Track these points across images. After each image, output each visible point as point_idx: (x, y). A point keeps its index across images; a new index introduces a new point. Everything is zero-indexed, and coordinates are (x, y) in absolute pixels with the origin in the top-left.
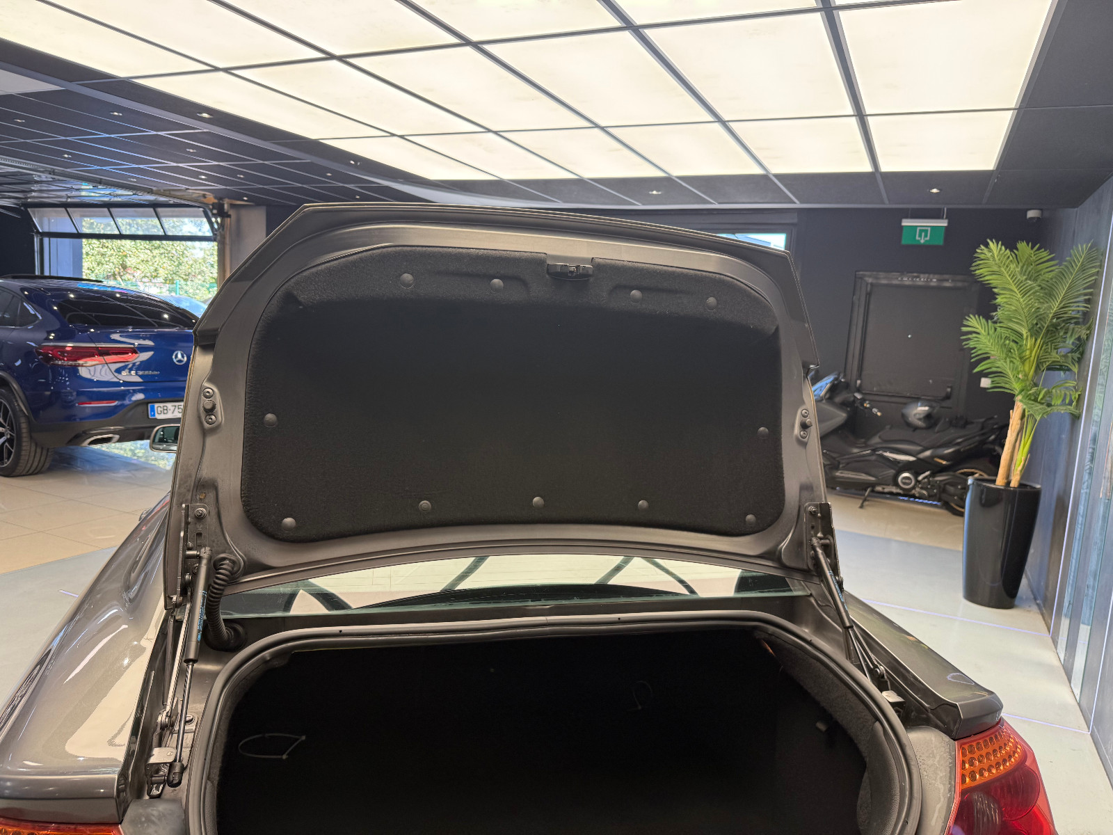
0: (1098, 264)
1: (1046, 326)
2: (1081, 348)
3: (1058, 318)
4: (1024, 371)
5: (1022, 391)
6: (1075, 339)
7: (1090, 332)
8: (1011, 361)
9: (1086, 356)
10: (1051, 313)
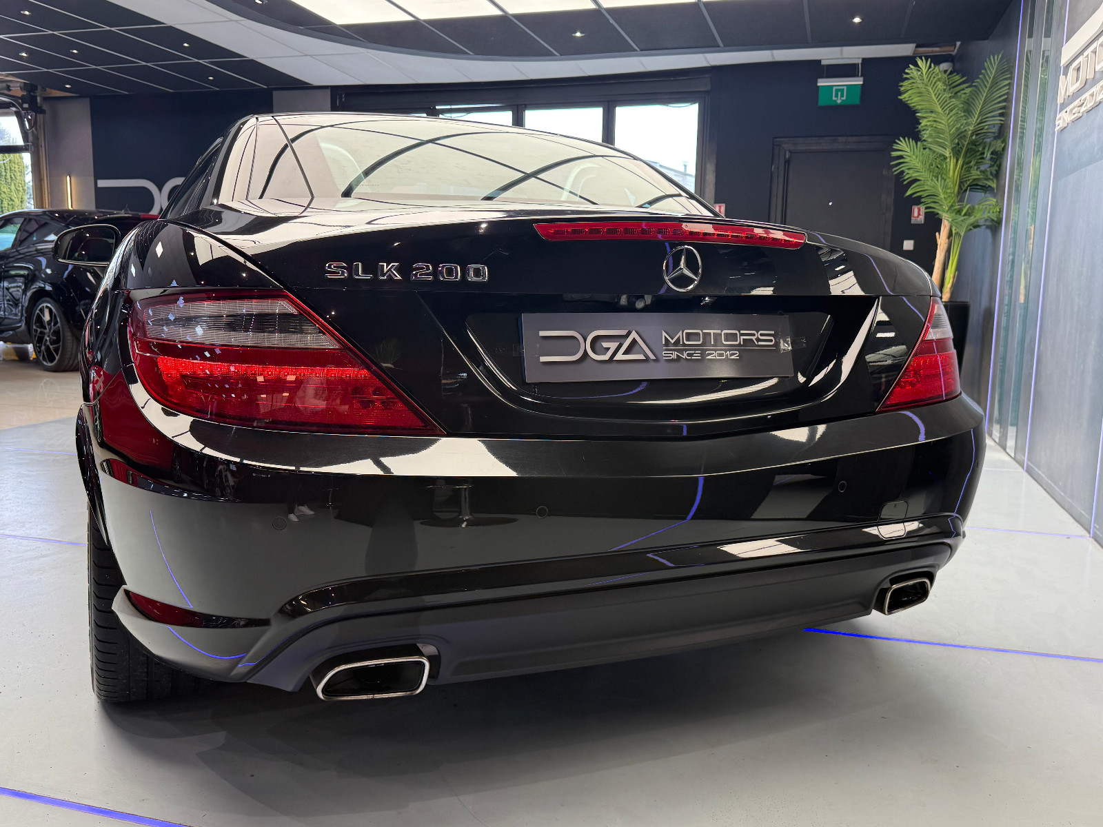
0: (1009, 76)
1: (966, 143)
2: (998, 162)
3: (977, 135)
5: (948, 209)
6: (992, 153)
7: (1005, 146)
9: (1003, 168)
10: (969, 130)
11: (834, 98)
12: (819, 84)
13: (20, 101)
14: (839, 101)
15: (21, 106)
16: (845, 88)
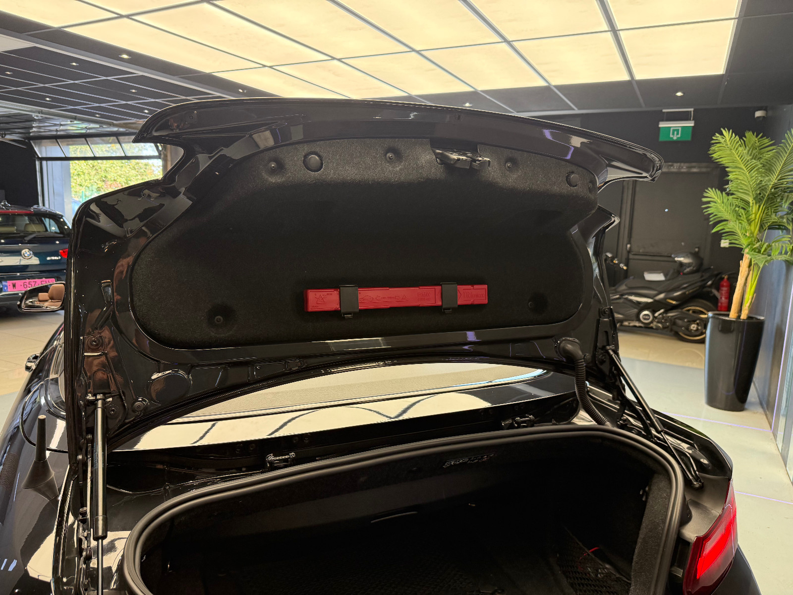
1: (767, 195)
3: (775, 189)
4: (751, 230)
5: (749, 245)
8: (740, 223)
11: (671, 136)
12: (660, 126)
14: (675, 138)
16: (680, 128)
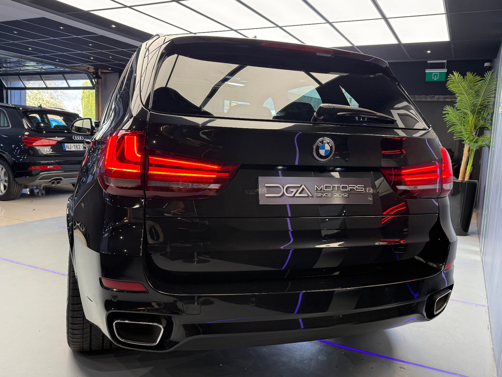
1: (477, 109)
3: (481, 106)
5: (468, 138)
10: (479, 103)
11: (433, 78)
12: (426, 72)
13: (92, 74)
14: (435, 80)
15: (92, 76)
16: (438, 73)
